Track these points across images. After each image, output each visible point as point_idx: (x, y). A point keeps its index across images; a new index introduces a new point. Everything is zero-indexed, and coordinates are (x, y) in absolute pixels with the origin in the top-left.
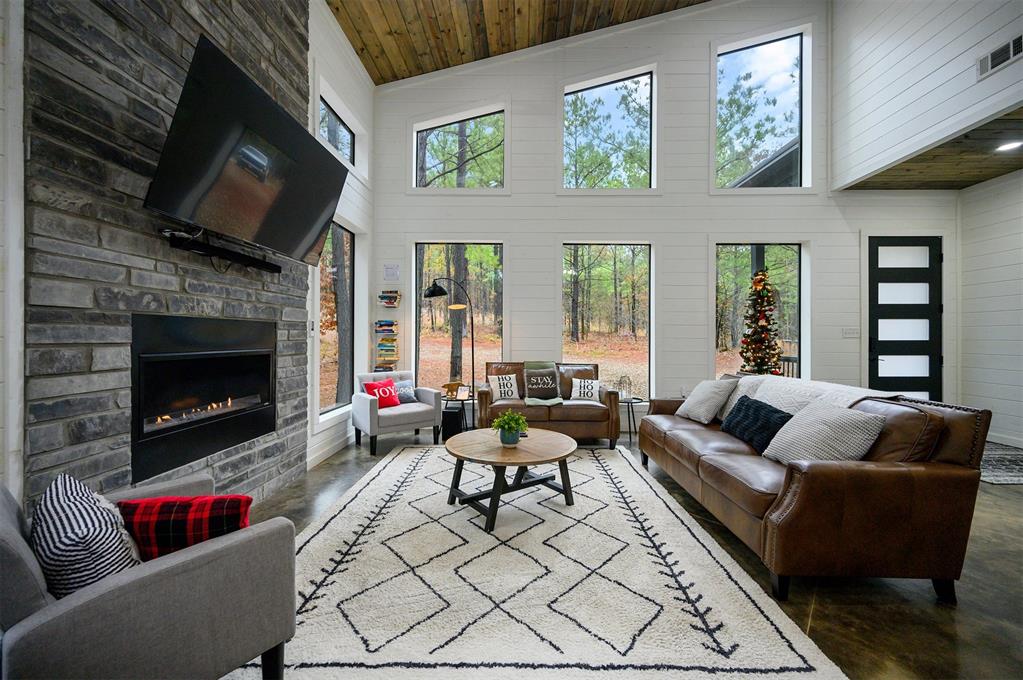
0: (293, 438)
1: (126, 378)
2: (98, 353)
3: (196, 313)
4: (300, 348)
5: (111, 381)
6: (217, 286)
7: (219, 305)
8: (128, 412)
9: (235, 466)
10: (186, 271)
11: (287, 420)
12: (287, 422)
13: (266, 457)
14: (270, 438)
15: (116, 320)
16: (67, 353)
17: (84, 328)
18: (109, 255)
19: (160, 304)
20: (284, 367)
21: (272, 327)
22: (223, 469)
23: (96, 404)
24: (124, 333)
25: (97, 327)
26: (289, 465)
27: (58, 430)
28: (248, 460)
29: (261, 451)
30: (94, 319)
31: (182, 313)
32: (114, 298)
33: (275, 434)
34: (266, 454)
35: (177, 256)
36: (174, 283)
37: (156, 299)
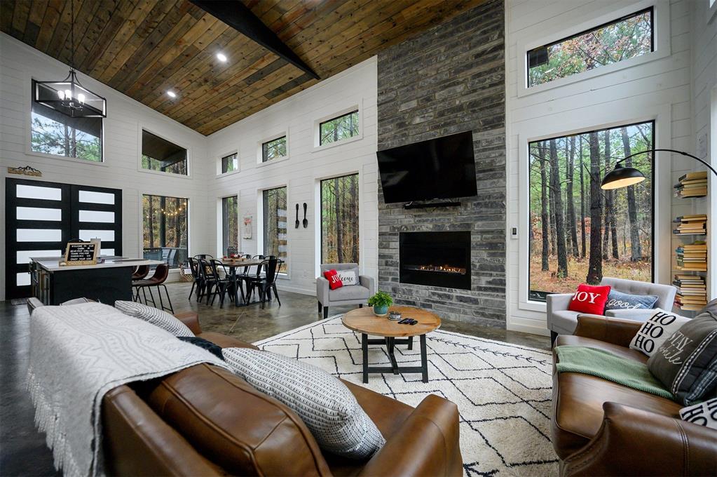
0: (486, 300)
1: (398, 251)
2: (391, 243)
3: (421, 230)
4: (497, 247)
5: (394, 251)
6: (430, 219)
7: (431, 226)
8: (398, 261)
9: (440, 296)
10: (415, 216)
11: (481, 287)
12: (480, 289)
13: (461, 301)
14: (465, 292)
15: (395, 234)
16: (384, 243)
17: (388, 237)
18: (392, 217)
19: (407, 229)
20: (478, 257)
21: (469, 234)
22: (434, 294)
23: (391, 257)
24: (397, 238)
25: (391, 237)
26: (483, 315)
27: (384, 261)
28: (449, 297)
29: (457, 296)
30: (390, 234)
31: (415, 231)
32: (394, 228)
33: (469, 292)
34: (461, 299)
35: (414, 212)
36: (412, 221)
37: (406, 227)
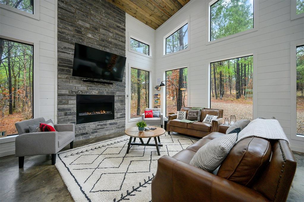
0: (120, 122)
1: (75, 106)
2: (69, 101)
3: (91, 94)
4: (123, 102)
5: (72, 106)
6: (97, 88)
7: (97, 92)
8: (76, 112)
9: (101, 125)
10: (88, 86)
11: (118, 117)
12: (118, 118)
13: (111, 125)
14: (112, 121)
15: (73, 96)
16: (64, 101)
17: (67, 97)
18: (71, 85)
19: (82, 92)
20: (117, 105)
21: (113, 96)
22: (98, 125)
23: (69, 110)
24: (75, 98)
25: (69, 97)
26: (119, 128)
27: (63, 113)
28: (106, 125)
29: (109, 123)
30: (69, 95)
31: (88, 94)
32: (73, 92)
33: (114, 120)
34: (111, 124)
35: (86, 84)
36: (86, 88)
37: (81, 91)
